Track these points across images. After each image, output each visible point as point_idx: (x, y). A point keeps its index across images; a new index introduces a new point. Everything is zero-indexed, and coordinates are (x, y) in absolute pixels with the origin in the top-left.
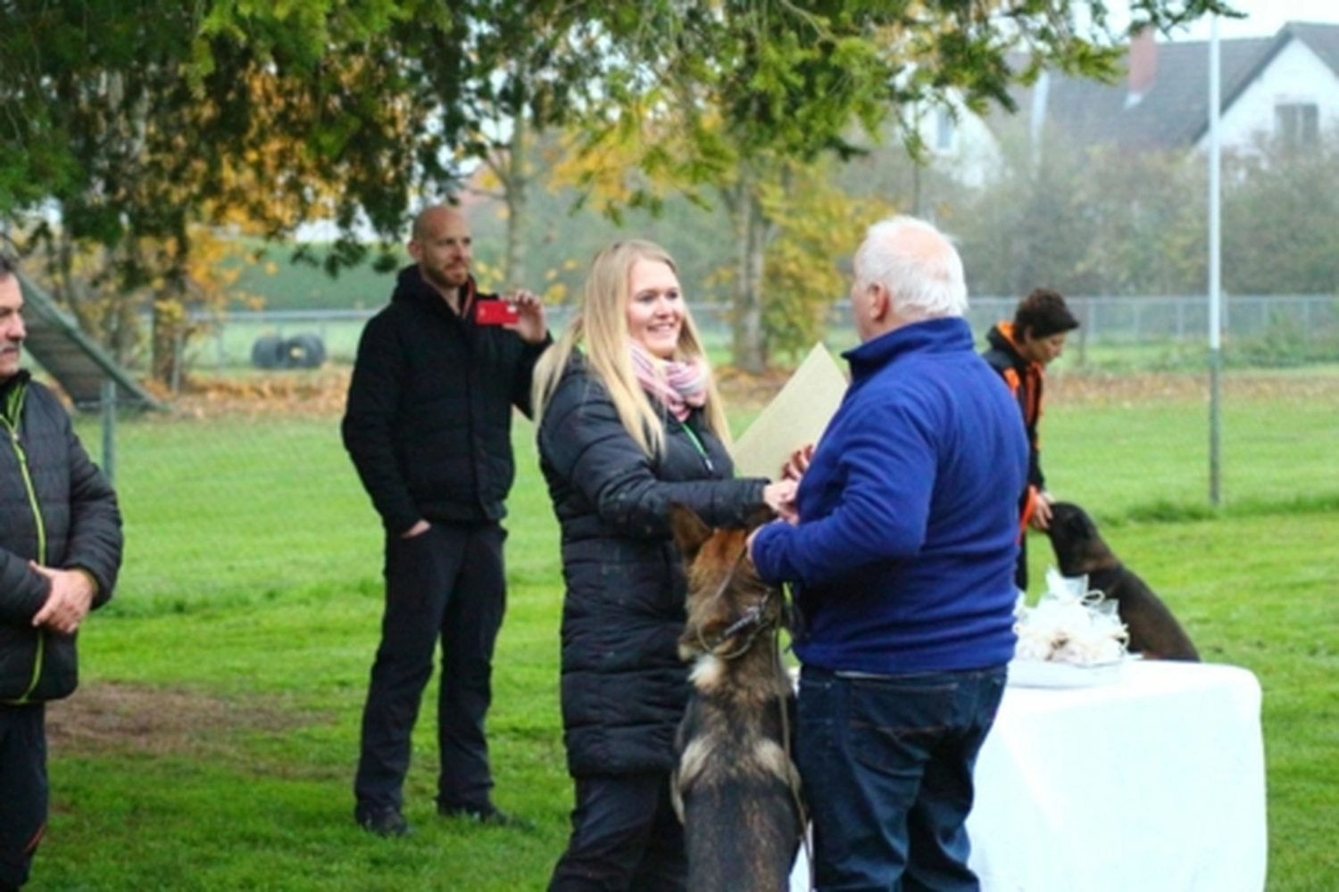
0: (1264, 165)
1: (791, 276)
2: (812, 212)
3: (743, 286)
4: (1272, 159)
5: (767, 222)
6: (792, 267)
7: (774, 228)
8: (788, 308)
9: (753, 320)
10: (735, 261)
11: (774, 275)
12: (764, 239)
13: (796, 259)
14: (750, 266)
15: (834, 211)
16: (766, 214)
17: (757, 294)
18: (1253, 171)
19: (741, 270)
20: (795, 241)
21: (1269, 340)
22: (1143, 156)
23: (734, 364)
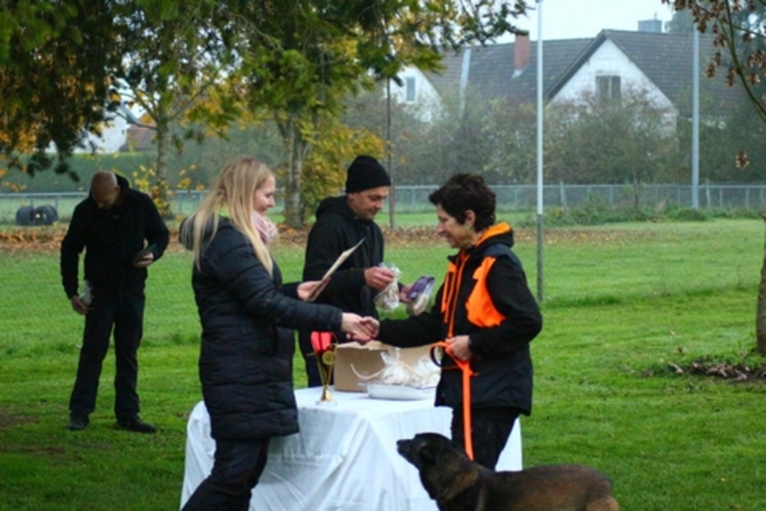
0: (589, 111)
1: (317, 173)
2: (330, 137)
3: (291, 180)
4: (594, 108)
5: (304, 143)
6: (319, 168)
7: (309, 146)
8: (316, 191)
9: (296, 198)
10: (286, 165)
11: (308, 173)
12: (302, 152)
13: (320, 164)
14: (294, 168)
15: (342, 137)
16: (304, 138)
17: (299, 183)
18: (583, 114)
19: (290, 170)
20: (319, 153)
21: (586, 209)
22: (521, 105)
23: (285, 223)
